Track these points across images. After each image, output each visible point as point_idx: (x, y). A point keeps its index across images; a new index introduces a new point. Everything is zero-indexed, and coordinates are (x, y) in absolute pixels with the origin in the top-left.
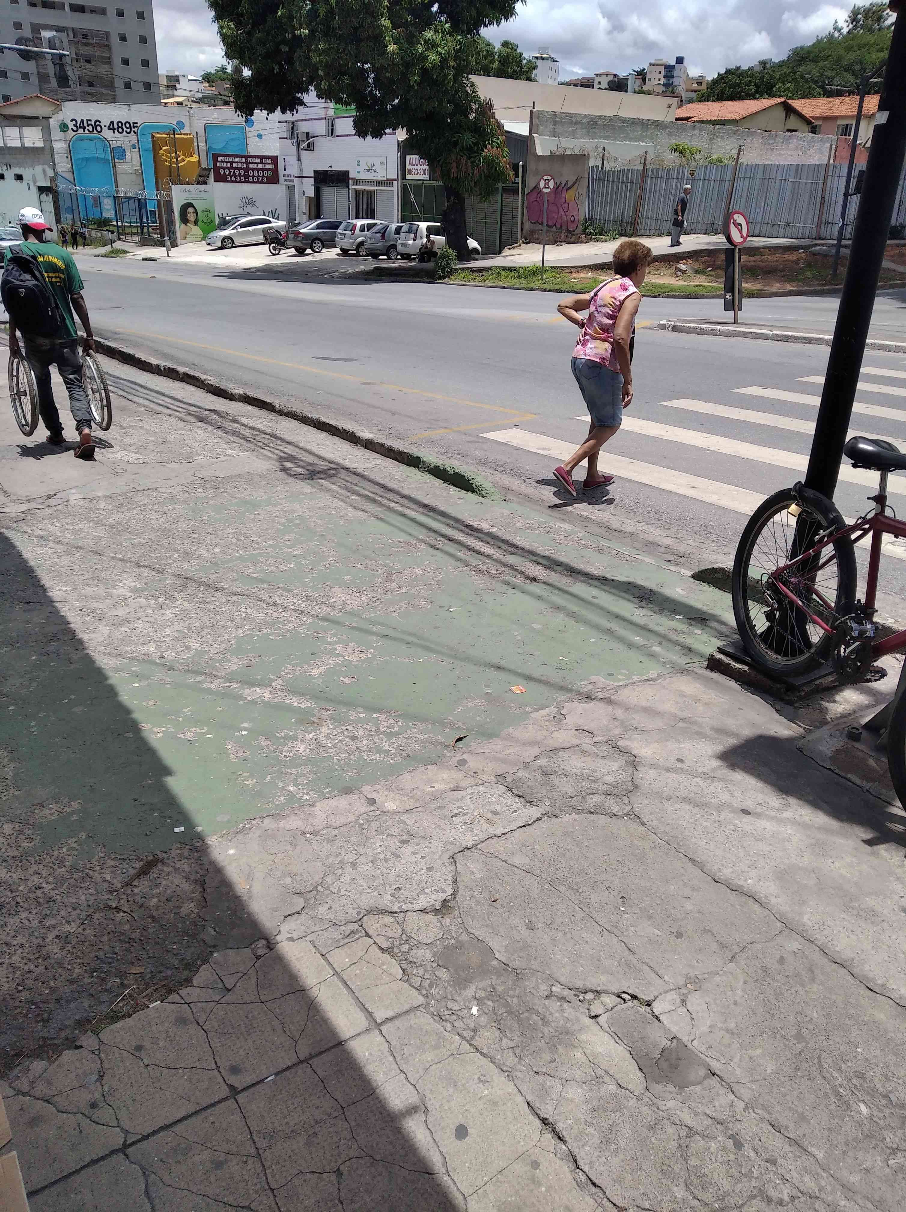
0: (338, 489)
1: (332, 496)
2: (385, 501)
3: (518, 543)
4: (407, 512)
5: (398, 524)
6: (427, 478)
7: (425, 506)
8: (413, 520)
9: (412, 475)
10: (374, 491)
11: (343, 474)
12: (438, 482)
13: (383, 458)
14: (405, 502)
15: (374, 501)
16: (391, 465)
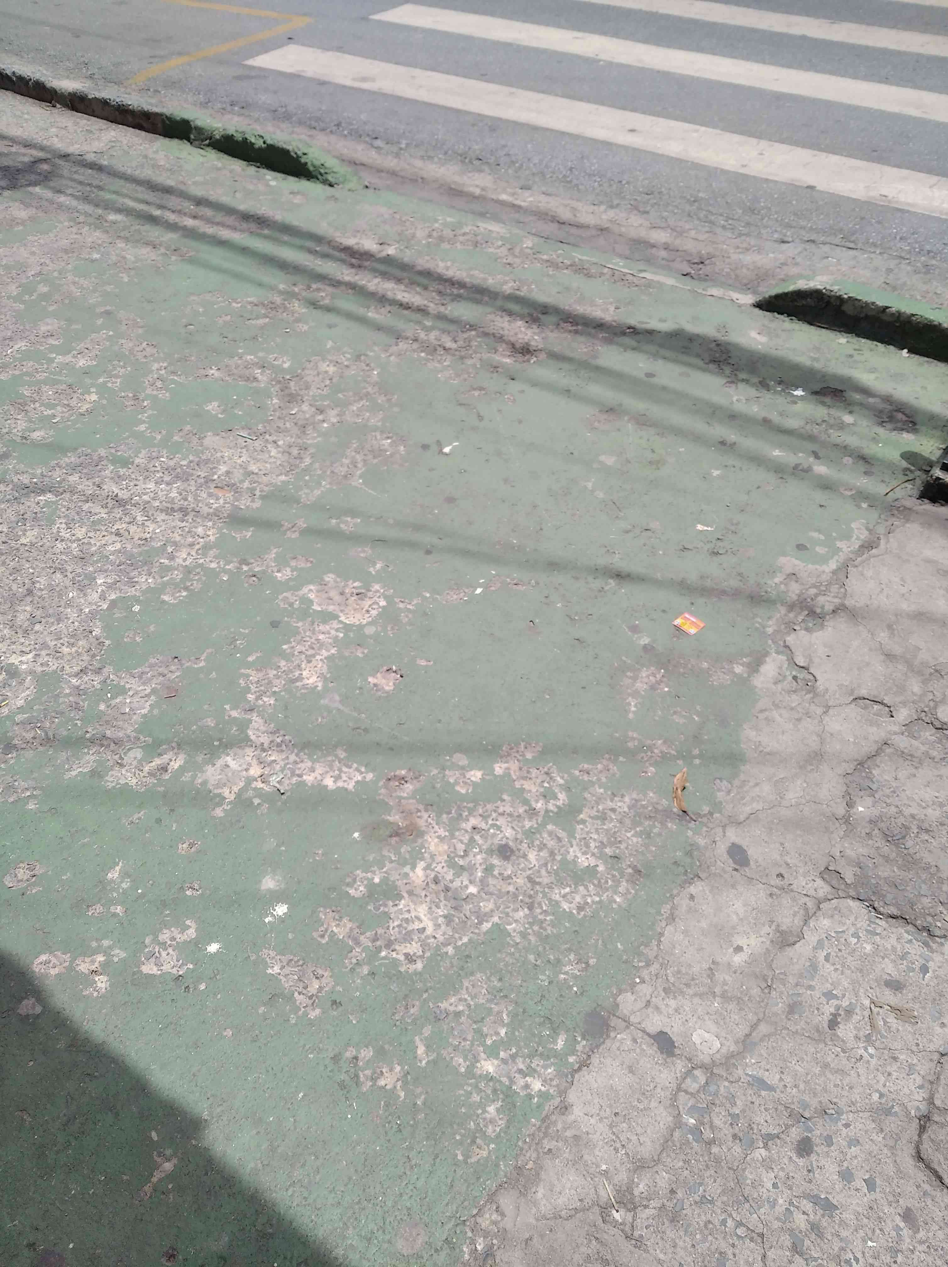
0: (74, 203)
1: (73, 220)
2: (172, 217)
3: (450, 273)
4: (225, 234)
5: (226, 265)
6: (213, 158)
7: (246, 217)
8: (245, 251)
9: (184, 154)
10: (140, 196)
11: (65, 168)
12: (237, 165)
13: (114, 126)
14: (208, 212)
15: (153, 220)
16: (136, 140)
